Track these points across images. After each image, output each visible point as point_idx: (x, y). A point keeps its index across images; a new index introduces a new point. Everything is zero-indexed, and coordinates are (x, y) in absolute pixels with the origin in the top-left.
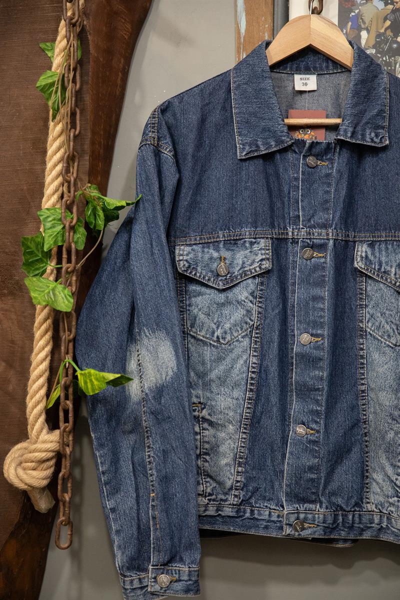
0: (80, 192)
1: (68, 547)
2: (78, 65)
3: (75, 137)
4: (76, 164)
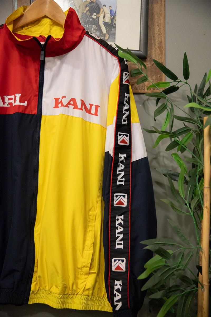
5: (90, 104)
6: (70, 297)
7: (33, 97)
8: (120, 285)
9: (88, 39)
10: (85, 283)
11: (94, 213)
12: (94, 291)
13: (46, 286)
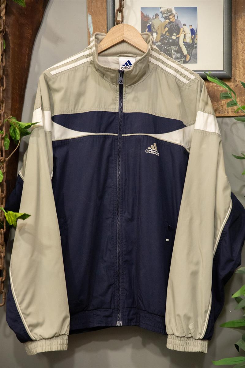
0: (5, 120)
1: (3, 305)
2: (4, 53)
3: (3, 90)
4: (4, 105)
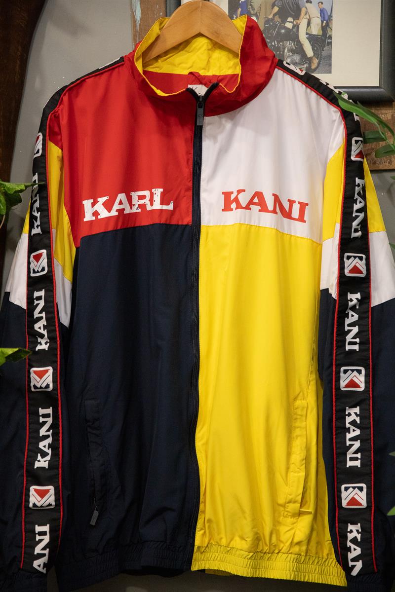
5: (289, 200)
6: (267, 558)
7: (183, 191)
8: (357, 531)
9: (283, 76)
10: (292, 532)
11: (304, 403)
12: (310, 548)
13: (221, 539)
